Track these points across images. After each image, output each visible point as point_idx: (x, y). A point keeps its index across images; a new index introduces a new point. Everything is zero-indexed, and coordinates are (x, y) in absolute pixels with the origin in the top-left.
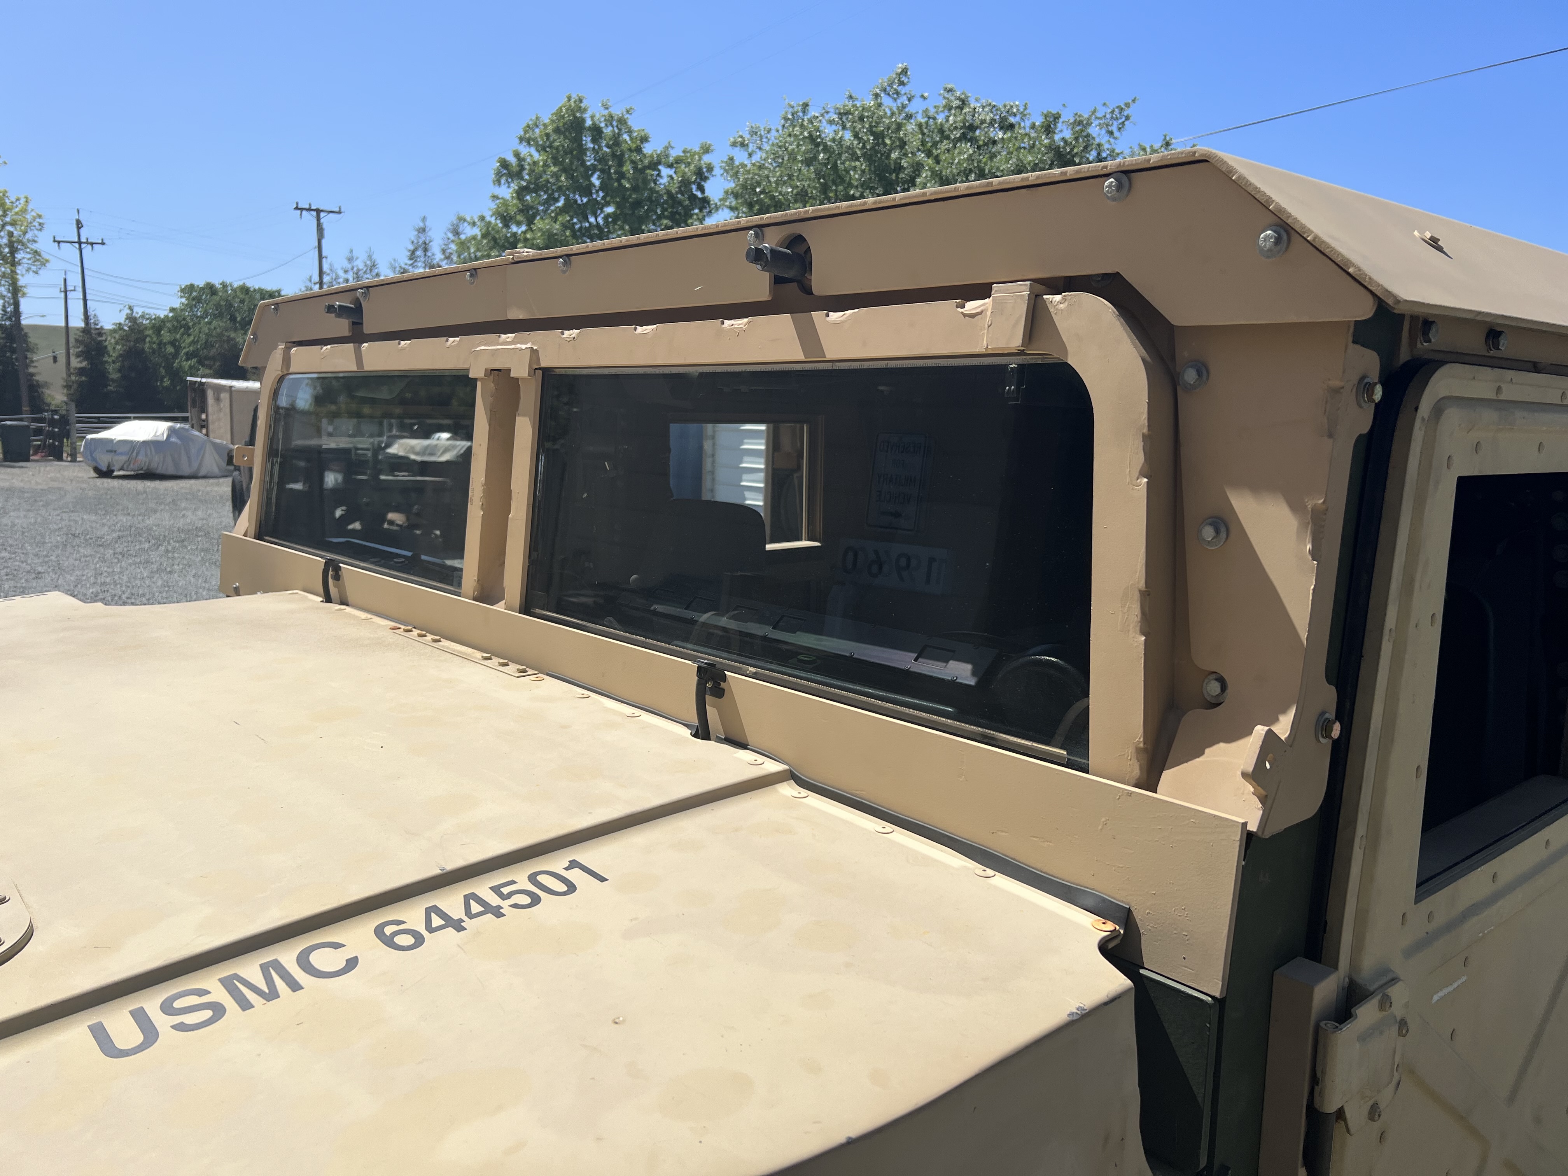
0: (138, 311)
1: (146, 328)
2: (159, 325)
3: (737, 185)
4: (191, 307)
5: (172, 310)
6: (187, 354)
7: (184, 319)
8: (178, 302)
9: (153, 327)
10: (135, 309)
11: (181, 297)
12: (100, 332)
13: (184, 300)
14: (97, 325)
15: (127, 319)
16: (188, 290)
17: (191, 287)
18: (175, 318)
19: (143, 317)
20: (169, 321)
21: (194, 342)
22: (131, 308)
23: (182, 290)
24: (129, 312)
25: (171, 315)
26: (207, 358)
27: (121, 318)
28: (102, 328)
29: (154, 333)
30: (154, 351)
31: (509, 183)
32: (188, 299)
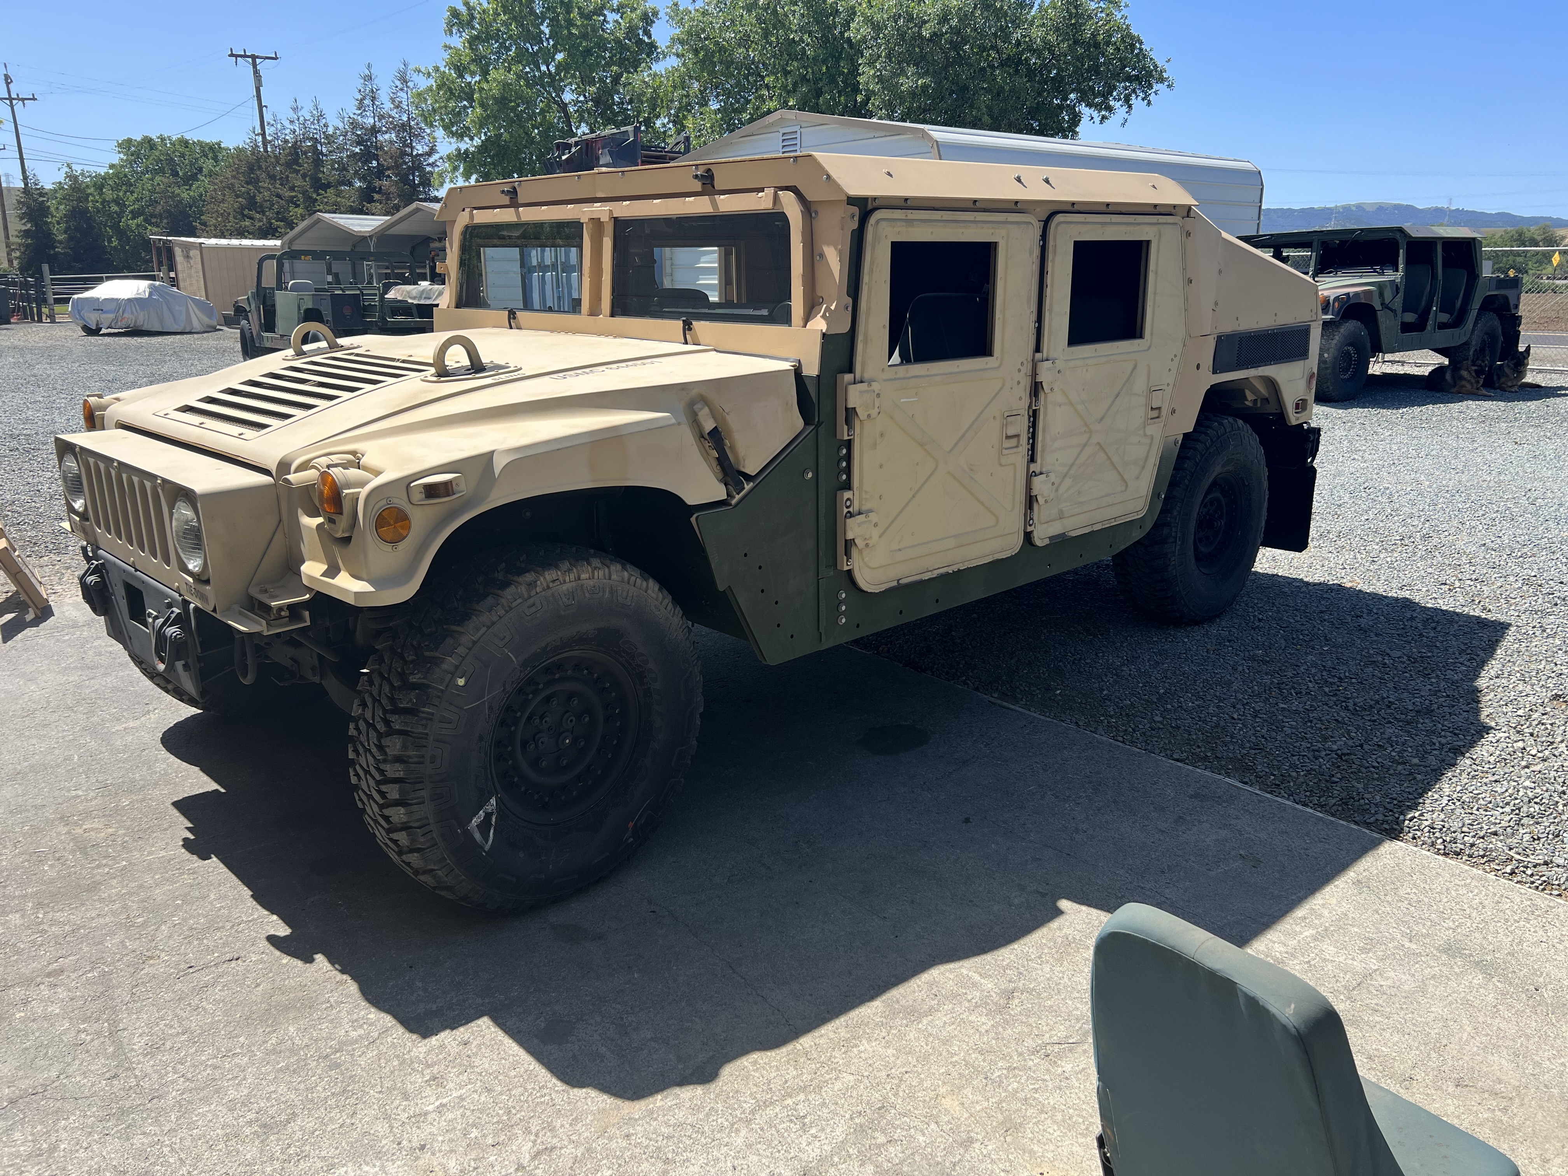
0: (78, 169)
1: (87, 186)
2: (100, 183)
3: (682, 33)
4: (131, 163)
5: (112, 166)
6: (132, 212)
7: (126, 176)
8: (116, 158)
9: (95, 185)
10: (74, 167)
11: (119, 152)
12: (42, 193)
13: (122, 156)
14: (36, 184)
15: (66, 178)
16: (126, 145)
17: (129, 141)
18: (116, 175)
19: (82, 174)
20: (110, 178)
21: (137, 200)
22: (69, 166)
23: (120, 145)
24: (68, 170)
25: (111, 171)
26: (152, 215)
27: (61, 177)
28: (42, 188)
29: (96, 190)
30: (98, 212)
31: (460, 32)
32: (126, 154)
